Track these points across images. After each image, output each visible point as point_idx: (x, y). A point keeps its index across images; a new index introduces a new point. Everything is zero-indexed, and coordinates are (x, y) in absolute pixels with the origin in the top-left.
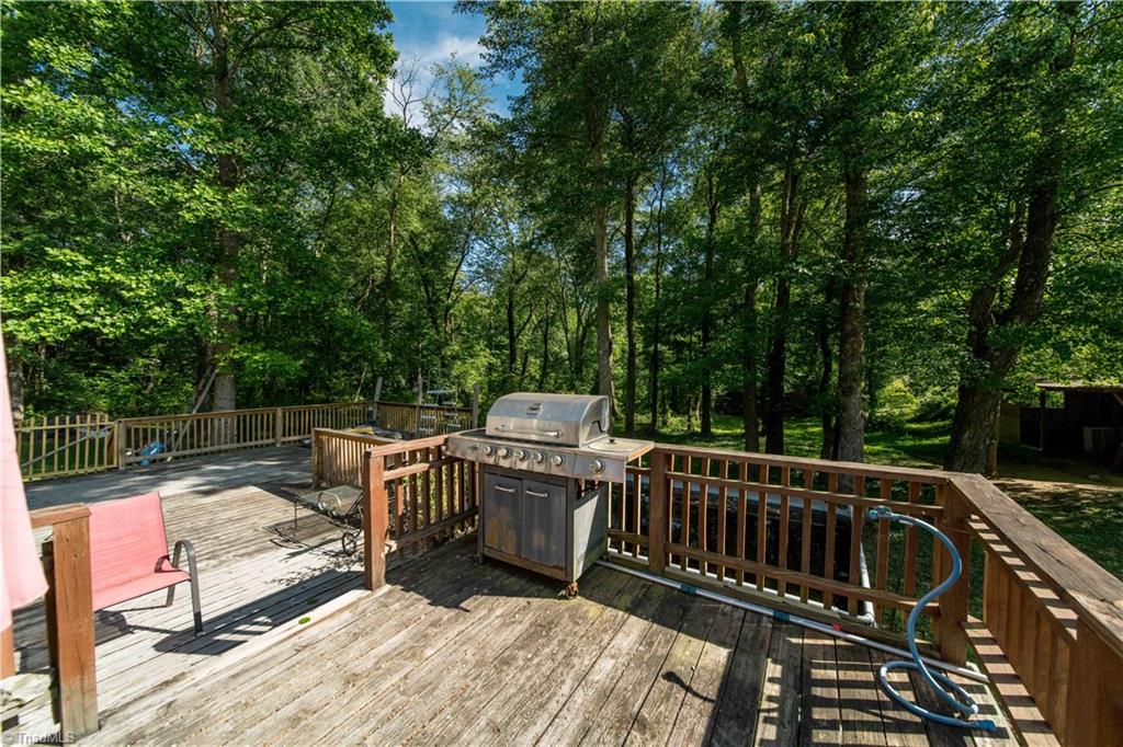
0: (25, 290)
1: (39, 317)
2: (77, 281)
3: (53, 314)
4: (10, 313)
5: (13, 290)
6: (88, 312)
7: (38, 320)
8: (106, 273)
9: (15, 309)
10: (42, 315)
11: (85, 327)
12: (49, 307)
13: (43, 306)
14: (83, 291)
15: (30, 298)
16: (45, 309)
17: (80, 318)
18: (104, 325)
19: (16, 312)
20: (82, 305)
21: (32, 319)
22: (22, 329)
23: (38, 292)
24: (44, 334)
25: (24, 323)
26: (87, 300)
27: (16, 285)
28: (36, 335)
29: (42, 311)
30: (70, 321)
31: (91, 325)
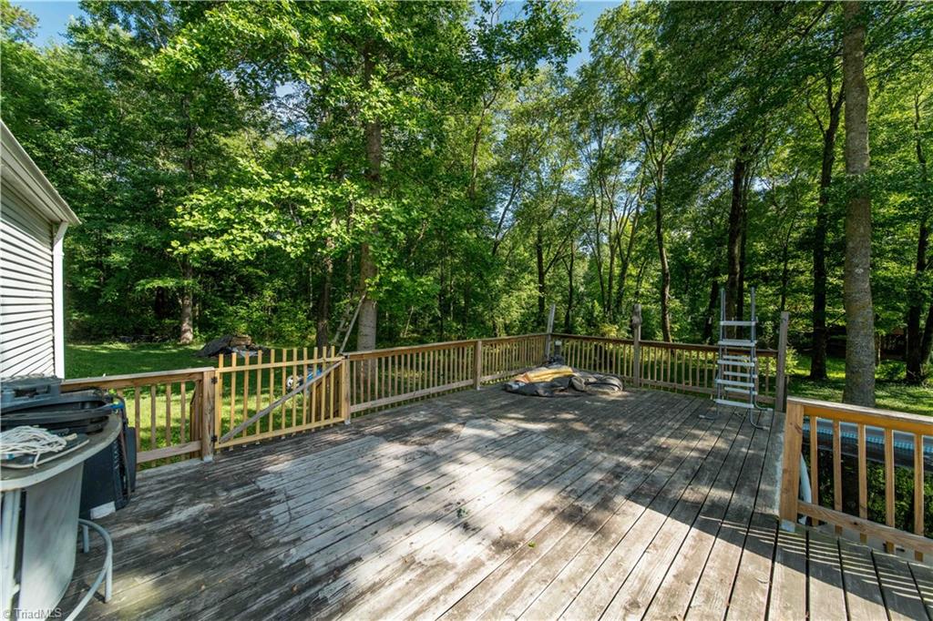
0: (218, 207)
1: (231, 234)
2: (263, 195)
3: (242, 230)
4: (207, 230)
5: (208, 207)
6: (272, 229)
7: (231, 237)
8: (285, 188)
9: (211, 226)
10: (234, 231)
11: (270, 246)
12: (239, 223)
13: (235, 223)
14: (266, 207)
15: (223, 214)
16: (235, 226)
17: (266, 235)
18: (286, 244)
19: (211, 229)
20: (267, 221)
21: (226, 237)
22: (218, 246)
23: (229, 209)
24: (237, 252)
25: (217, 241)
26: (272, 216)
27: (209, 202)
28: (230, 254)
29: (233, 227)
30: (258, 238)
31: (275, 244)
